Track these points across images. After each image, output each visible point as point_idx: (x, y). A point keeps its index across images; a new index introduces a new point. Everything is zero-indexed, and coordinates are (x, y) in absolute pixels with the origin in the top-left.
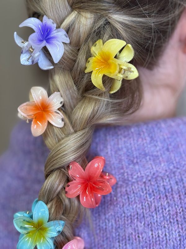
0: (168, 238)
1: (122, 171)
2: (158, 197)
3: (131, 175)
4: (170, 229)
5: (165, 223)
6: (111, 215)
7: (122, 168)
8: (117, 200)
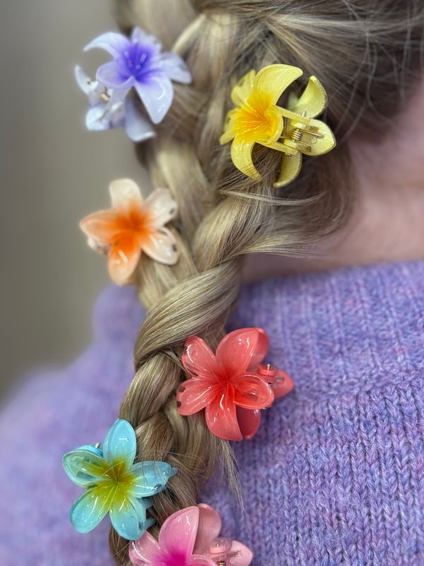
0: (404, 524)
1: (306, 371)
2: (386, 431)
3: (327, 380)
4: (410, 502)
5: (398, 489)
6: (281, 467)
7: (308, 365)
8: (292, 434)
